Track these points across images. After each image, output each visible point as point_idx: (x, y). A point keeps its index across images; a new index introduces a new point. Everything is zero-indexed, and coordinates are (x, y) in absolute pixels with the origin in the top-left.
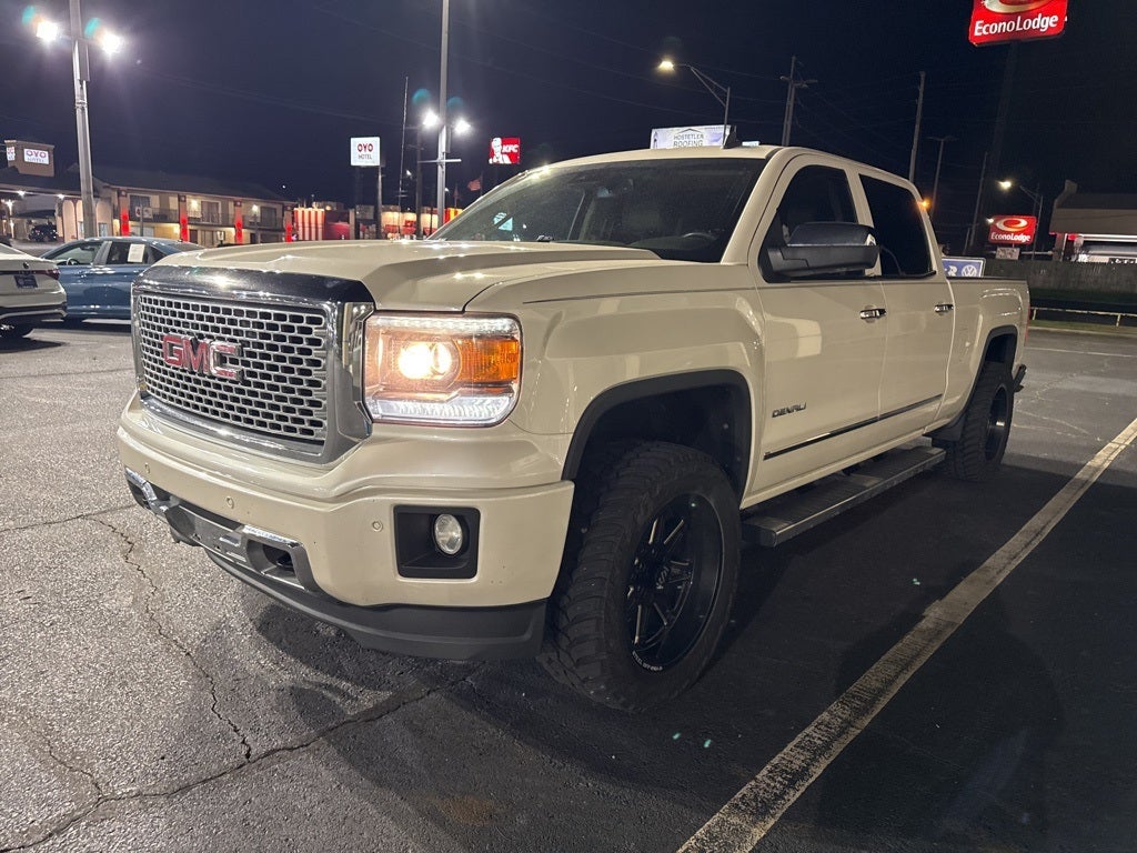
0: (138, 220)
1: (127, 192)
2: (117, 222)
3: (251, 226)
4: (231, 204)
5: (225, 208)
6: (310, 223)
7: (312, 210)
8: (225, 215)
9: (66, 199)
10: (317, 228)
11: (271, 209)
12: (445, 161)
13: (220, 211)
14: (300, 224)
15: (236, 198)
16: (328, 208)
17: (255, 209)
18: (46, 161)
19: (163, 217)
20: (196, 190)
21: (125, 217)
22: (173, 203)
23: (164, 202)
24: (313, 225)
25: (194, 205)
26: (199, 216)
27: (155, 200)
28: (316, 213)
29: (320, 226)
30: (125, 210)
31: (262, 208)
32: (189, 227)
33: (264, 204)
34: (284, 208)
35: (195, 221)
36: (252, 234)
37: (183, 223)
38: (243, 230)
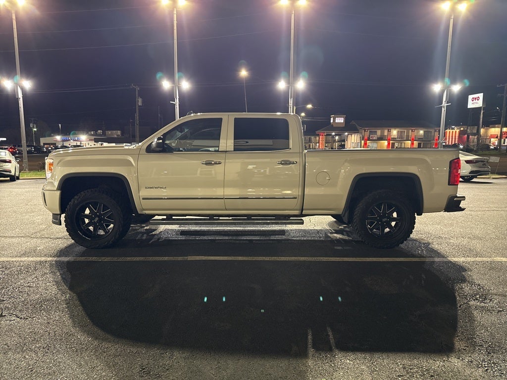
0: (371, 140)
1: (369, 129)
2: (363, 142)
3: (419, 139)
4: (410, 131)
5: (408, 133)
6: (452, 137)
7: (454, 131)
8: (408, 136)
9: (348, 134)
10: (455, 139)
11: (429, 131)
12: (446, 105)
13: (405, 134)
14: (448, 138)
15: (413, 128)
16: (462, 129)
17: (422, 132)
18: (342, 121)
19: (381, 138)
20: (395, 127)
21: (366, 140)
22: (386, 133)
23: (382, 133)
24: (454, 138)
25: (395, 133)
26: (396, 137)
27: (379, 132)
28: (456, 132)
29: (457, 138)
30: (366, 137)
31: (425, 132)
32: (391, 142)
33: (426, 130)
34: (435, 131)
35: (394, 139)
36: (419, 143)
37: (389, 140)
38: (415, 142)
